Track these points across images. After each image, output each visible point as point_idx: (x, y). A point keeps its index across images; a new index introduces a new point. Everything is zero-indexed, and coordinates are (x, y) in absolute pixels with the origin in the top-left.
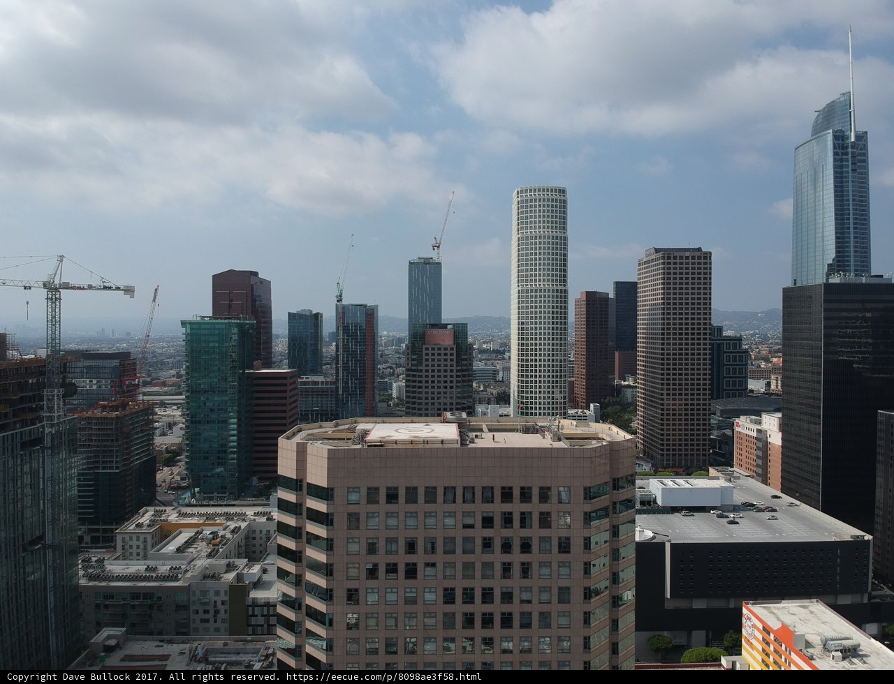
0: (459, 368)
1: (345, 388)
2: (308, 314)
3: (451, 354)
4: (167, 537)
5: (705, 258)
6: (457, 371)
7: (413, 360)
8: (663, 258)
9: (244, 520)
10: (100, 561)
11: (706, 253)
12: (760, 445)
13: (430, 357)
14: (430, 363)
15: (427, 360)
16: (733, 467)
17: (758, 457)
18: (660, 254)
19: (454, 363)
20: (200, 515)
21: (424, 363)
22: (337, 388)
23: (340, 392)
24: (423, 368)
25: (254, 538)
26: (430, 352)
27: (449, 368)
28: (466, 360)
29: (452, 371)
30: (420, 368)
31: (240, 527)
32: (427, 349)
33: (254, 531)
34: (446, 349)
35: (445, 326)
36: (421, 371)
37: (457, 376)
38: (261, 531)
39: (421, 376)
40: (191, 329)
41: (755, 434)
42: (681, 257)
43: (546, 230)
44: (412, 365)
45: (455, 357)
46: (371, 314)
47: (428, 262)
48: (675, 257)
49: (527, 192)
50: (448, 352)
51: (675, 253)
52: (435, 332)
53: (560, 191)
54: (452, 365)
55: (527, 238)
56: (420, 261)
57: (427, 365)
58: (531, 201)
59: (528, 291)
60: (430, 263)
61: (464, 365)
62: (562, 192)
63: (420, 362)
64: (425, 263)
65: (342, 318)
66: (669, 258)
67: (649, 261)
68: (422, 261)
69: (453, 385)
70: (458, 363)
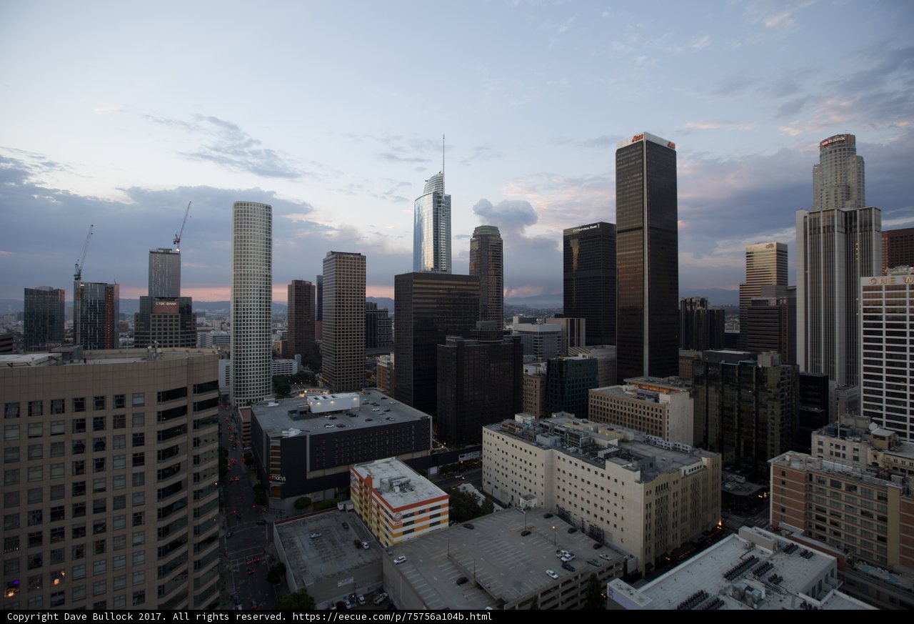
0: (183, 331)
2: (48, 289)
3: (177, 321)
5: (362, 259)
6: (182, 333)
7: (141, 325)
8: (336, 258)
11: (363, 256)
12: (389, 372)
13: (157, 323)
14: (157, 327)
15: (154, 325)
16: (376, 387)
17: (388, 379)
18: (334, 256)
19: (179, 327)
21: (151, 327)
24: (151, 332)
26: (157, 319)
27: (174, 331)
28: (188, 324)
29: (178, 333)
30: (146, 332)
32: (154, 317)
34: (171, 316)
35: (172, 299)
36: (149, 334)
37: (182, 337)
41: (386, 366)
42: (348, 258)
43: (256, 233)
44: (140, 329)
45: (179, 323)
46: (110, 291)
47: (167, 252)
48: (344, 258)
49: (241, 204)
50: (174, 319)
51: (344, 256)
52: (162, 304)
53: (266, 207)
54: (177, 329)
55: (241, 237)
56: (160, 251)
57: (154, 329)
58: (245, 211)
59: (241, 275)
60: (169, 253)
61: (188, 329)
62: (269, 208)
63: (148, 328)
64: (164, 253)
65: (80, 293)
66: (340, 258)
67: (328, 260)
68: (162, 251)
69: (179, 343)
70: (183, 328)
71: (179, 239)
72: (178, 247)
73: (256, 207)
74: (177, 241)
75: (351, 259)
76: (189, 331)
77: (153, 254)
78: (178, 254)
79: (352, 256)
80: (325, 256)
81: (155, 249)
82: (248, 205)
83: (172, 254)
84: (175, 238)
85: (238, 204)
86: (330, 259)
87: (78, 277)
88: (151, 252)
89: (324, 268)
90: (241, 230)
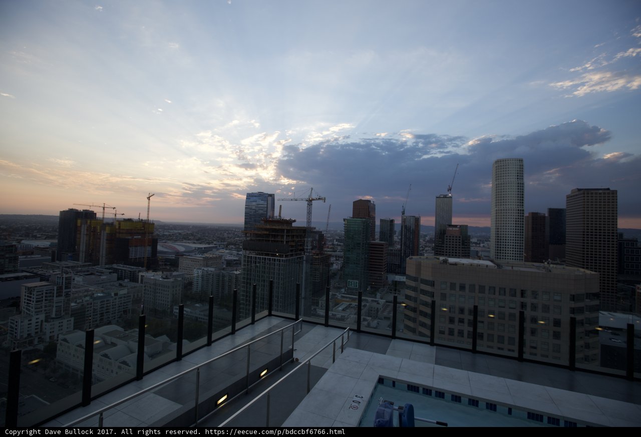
0: (463, 246)
1: (405, 253)
2: (388, 219)
3: (459, 240)
4: (338, 304)
5: (613, 194)
6: (462, 248)
7: (439, 241)
8: (584, 194)
9: (367, 302)
10: (315, 309)
11: (613, 191)
13: (448, 240)
14: (448, 243)
15: (447, 242)
18: (582, 192)
19: (461, 244)
20: (350, 298)
21: (445, 243)
22: (401, 253)
23: (403, 255)
24: (445, 246)
25: (372, 311)
26: (449, 238)
27: (458, 246)
28: (466, 243)
29: (459, 248)
30: (443, 245)
31: (366, 305)
32: (447, 236)
33: (372, 308)
34: (456, 237)
35: (456, 226)
36: (443, 247)
37: (462, 250)
38: (375, 308)
39: (443, 249)
40: (347, 222)
42: (596, 193)
43: (512, 180)
44: (439, 244)
45: (461, 241)
46: (417, 220)
47: (445, 197)
48: (592, 193)
49: (501, 161)
50: (458, 238)
51: (592, 191)
52: (451, 229)
53: (520, 160)
54: (460, 245)
55: (501, 184)
56: (441, 196)
57: (447, 244)
58: (503, 166)
59: (501, 210)
60: (446, 197)
61: (466, 245)
62: (521, 160)
63: (443, 243)
64: (444, 197)
65: (404, 221)
66: (588, 194)
67: (574, 196)
68: (442, 196)
69: (460, 254)
70: (463, 244)
71: (451, 188)
72: (450, 193)
73: (512, 162)
74: (450, 190)
75: (600, 194)
76: (466, 247)
77: (438, 199)
78: (451, 197)
79: (601, 191)
80: (569, 193)
81: (438, 196)
82: (506, 161)
83: (448, 197)
84: (448, 187)
85: (498, 161)
86: (576, 195)
87: (403, 213)
88: (437, 197)
89: (567, 203)
90: (501, 179)
